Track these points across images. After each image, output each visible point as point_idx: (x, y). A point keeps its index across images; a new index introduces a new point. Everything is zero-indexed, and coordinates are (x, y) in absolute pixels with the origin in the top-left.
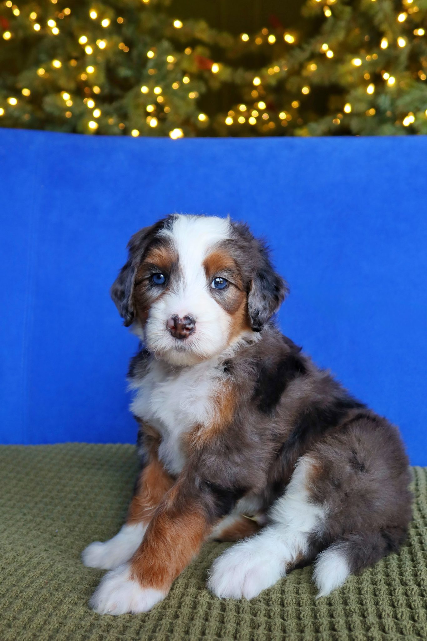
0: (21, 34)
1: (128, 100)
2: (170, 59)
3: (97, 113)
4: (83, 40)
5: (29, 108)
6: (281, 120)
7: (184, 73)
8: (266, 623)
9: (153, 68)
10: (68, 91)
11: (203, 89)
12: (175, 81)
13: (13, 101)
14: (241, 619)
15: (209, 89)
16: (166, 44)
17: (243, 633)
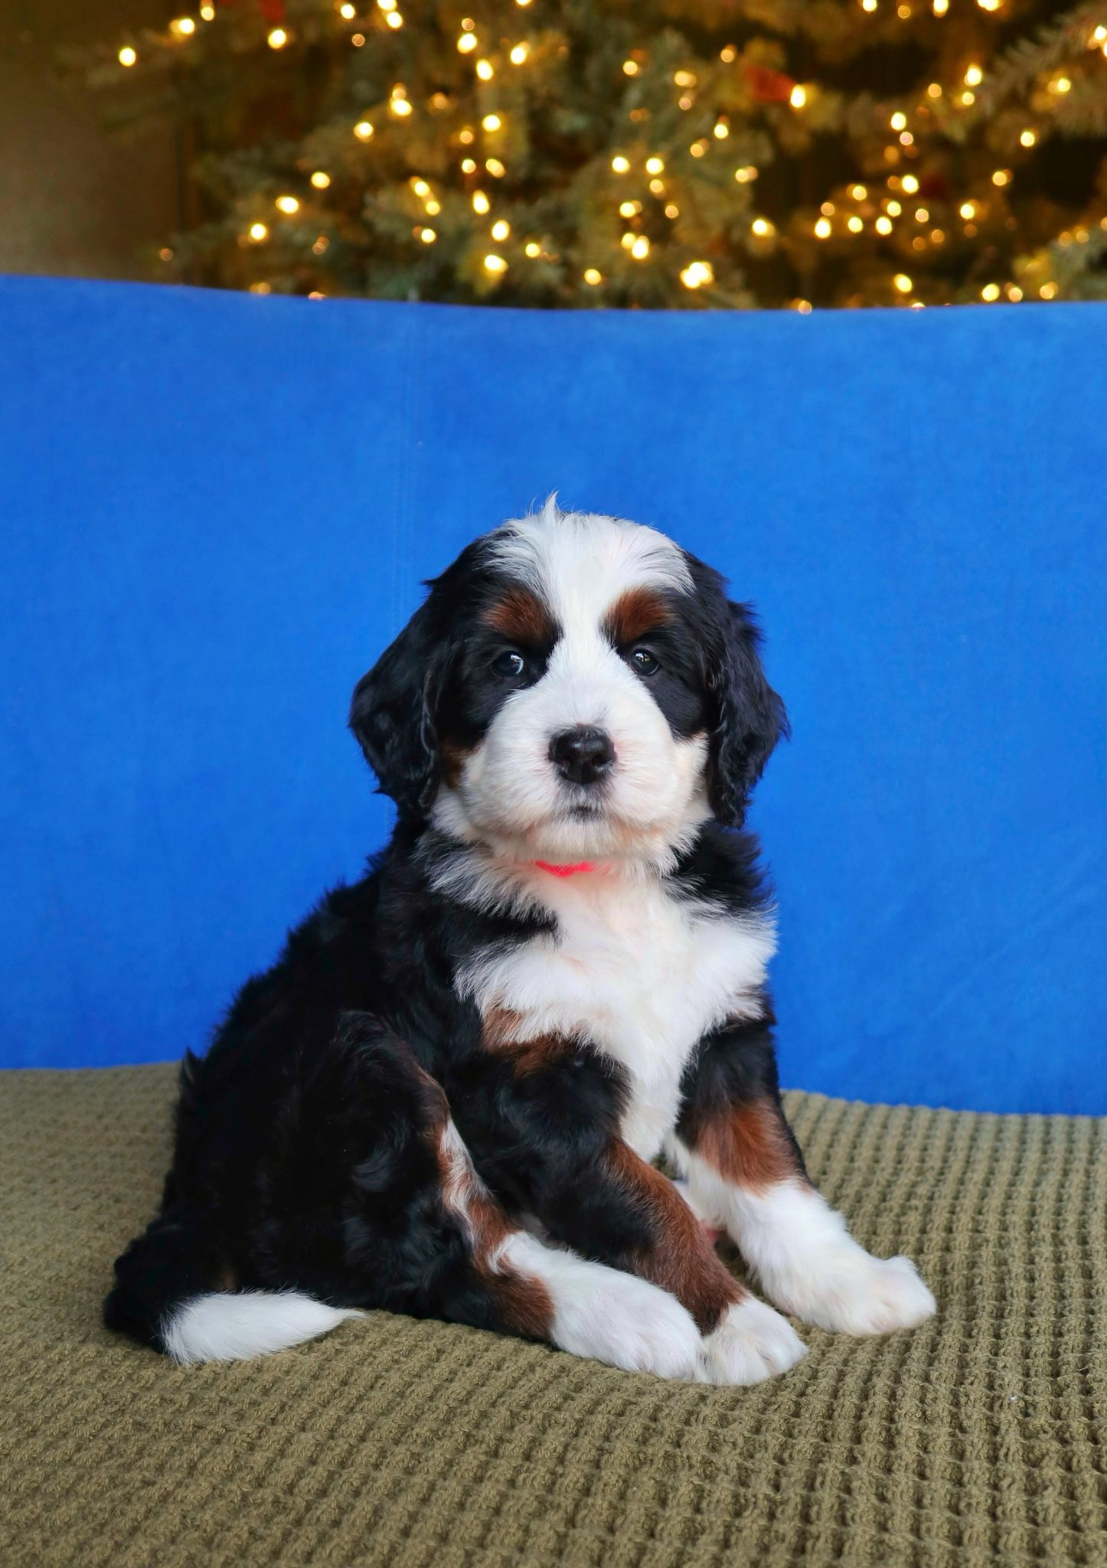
0: (311, 33)
1: (578, 192)
2: (683, 78)
3: (501, 231)
4: (467, 43)
5: (327, 220)
6: (964, 222)
7: (719, 114)
8: (1062, 1481)
9: (640, 106)
10: (425, 176)
11: (767, 155)
12: (696, 138)
13: (289, 205)
14: (1001, 1474)
15: (780, 152)
16: (672, 41)
17: (1010, 1505)
